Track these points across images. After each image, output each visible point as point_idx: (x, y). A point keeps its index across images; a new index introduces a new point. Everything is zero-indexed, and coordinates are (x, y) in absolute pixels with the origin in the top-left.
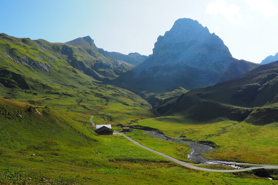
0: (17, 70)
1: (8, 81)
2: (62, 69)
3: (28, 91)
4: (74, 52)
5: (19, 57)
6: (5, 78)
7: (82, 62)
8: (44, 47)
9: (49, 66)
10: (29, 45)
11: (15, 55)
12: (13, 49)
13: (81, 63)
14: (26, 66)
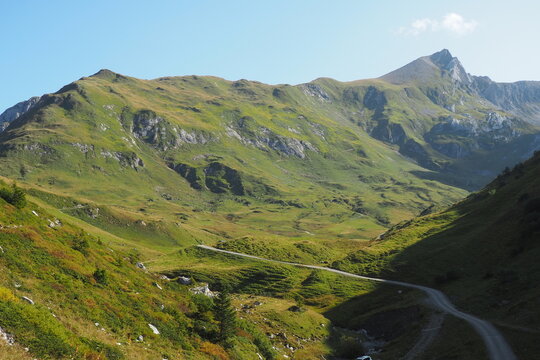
0: (239, 160)
1: (217, 181)
2: (335, 150)
3: (240, 198)
4: (389, 102)
5: (252, 134)
6: (214, 178)
7: (399, 125)
8: (325, 97)
9: (309, 144)
10: (284, 101)
11: (245, 131)
12: (244, 118)
13: (398, 129)
14: (263, 150)
